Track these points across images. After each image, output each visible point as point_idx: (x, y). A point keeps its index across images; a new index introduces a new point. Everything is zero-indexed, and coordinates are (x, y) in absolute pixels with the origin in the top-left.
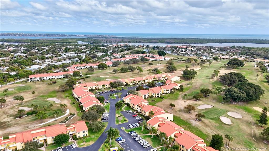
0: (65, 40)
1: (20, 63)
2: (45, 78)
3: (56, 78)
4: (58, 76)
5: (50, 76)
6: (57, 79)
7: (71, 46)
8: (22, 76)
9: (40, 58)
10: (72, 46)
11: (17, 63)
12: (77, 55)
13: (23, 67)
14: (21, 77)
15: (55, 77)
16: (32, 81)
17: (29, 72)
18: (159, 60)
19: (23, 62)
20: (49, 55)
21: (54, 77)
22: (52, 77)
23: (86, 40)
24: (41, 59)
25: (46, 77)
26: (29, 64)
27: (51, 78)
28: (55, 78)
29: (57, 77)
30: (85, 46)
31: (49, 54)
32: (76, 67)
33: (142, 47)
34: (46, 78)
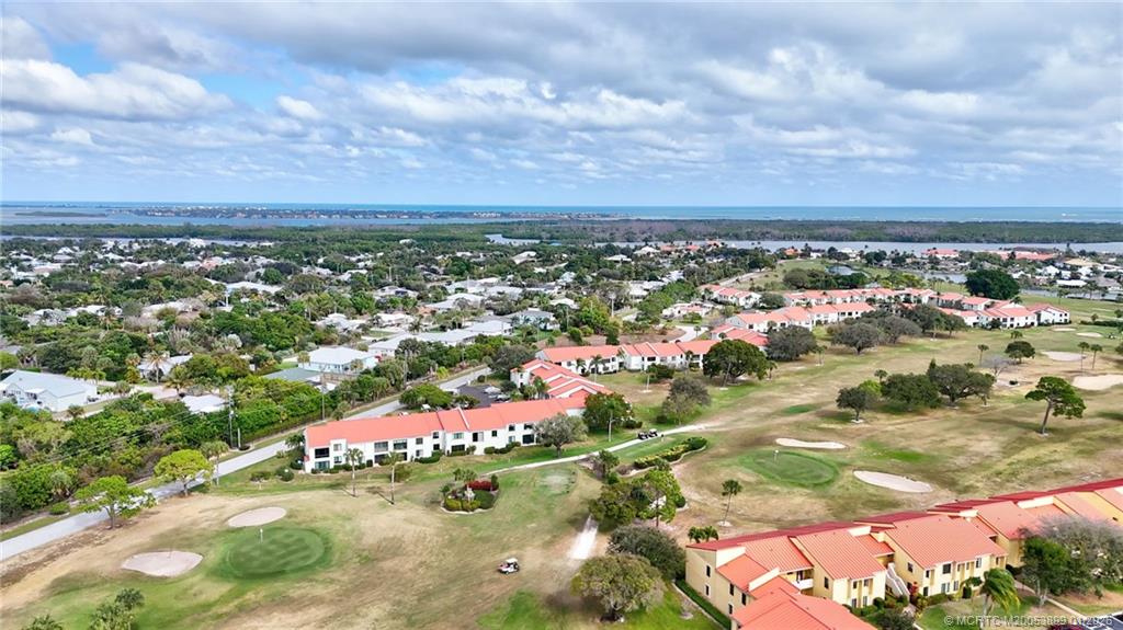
0: (434, 231)
1: (248, 334)
2: (411, 450)
3: (480, 447)
4: (494, 434)
5: (441, 434)
6: (490, 451)
7: (469, 254)
8: (262, 426)
9: (350, 306)
10: (476, 253)
11: (236, 331)
12: (519, 290)
13: (266, 359)
14: (252, 429)
15: (475, 437)
16: (322, 466)
17: (305, 397)
18: (1008, 323)
19: (268, 328)
20: (389, 292)
21: (467, 441)
22: (458, 436)
23: (521, 231)
24: (354, 310)
25: (419, 441)
26: (297, 339)
27: (449, 442)
28: (473, 448)
29: (487, 441)
30: (533, 254)
31: (386, 288)
32: (564, 364)
33: (802, 255)
34: (419, 447)
